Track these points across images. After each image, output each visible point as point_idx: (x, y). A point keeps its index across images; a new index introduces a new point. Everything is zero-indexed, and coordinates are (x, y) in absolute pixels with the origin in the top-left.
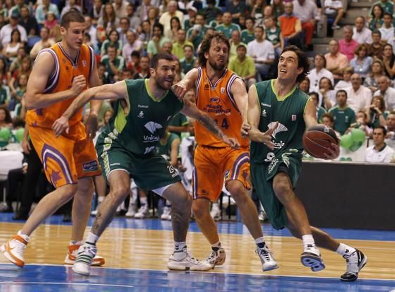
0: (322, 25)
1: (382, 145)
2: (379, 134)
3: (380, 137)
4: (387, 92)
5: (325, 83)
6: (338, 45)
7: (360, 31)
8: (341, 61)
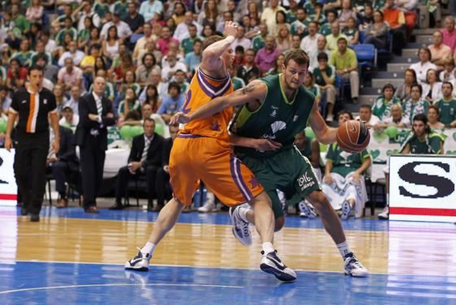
0: (424, 16)
5: (431, 74)
6: (442, 35)
8: (444, 53)
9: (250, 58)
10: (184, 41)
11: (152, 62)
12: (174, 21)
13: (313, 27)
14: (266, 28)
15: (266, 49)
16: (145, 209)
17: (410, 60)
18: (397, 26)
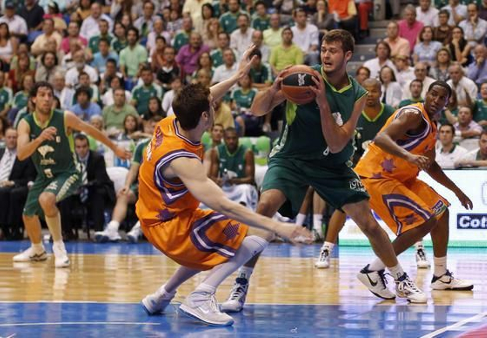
0: (379, 5)
1: (452, 146)
2: (448, 132)
3: (449, 135)
4: (460, 82)
5: (386, 72)
6: (398, 27)
7: (425, 10)
8: (401, 47)
9: (170, 57)
10: (92, 39)
11: (53, 62)
12: (79, 15)
13: (245, 21)
14: (191, 22)
15: (191, 46)
16: (47, 240)
17: (362, 58)
18: (347, 18)
